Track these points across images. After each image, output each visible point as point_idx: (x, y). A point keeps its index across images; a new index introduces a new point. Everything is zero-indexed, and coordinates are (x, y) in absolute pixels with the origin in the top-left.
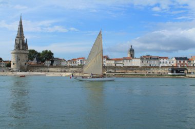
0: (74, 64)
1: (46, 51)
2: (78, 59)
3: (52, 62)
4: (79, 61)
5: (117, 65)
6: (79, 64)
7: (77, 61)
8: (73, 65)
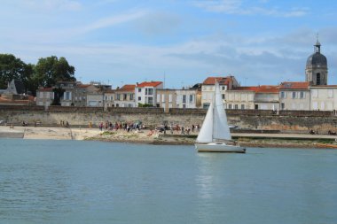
0: (128, 102)
1: (52, 60)
2: (140, 86)
3: (59, 93)
4: (143, 94)
5: (262, 107)
6: (143, 102)
7: (137, 94)
8: (122, 104)
